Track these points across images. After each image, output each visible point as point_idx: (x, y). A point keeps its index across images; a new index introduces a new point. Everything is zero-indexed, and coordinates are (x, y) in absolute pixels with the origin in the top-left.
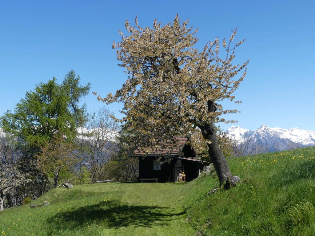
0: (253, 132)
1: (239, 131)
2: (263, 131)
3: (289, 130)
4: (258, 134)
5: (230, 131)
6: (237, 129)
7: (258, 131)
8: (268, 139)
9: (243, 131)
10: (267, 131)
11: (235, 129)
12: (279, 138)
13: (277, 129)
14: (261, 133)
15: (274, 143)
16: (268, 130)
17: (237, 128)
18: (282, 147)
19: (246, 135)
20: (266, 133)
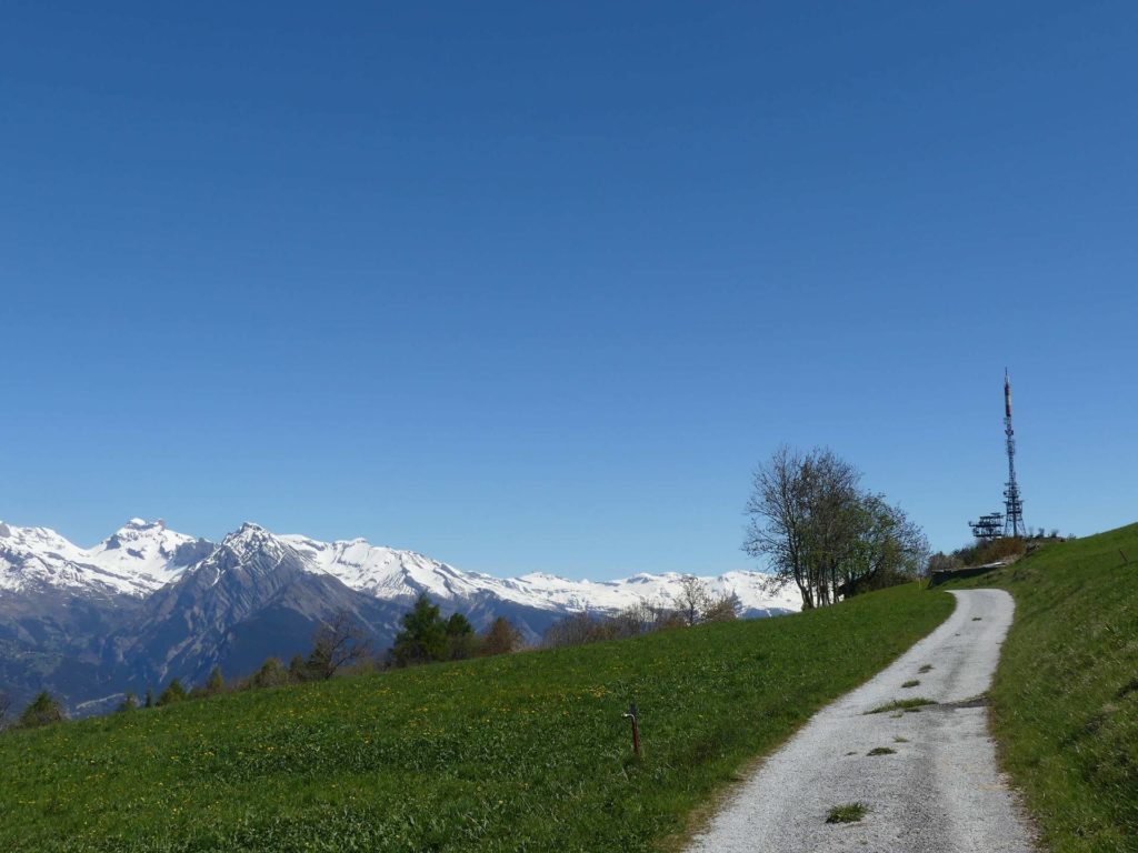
0: (211, 547)
1: (159, 539)
2: (247, 545)
3: (334, 545)
4: (229, 553)
5: (124, 539)
6: (150, 531)
7: (229, 544)
8: (262, 572)
9: (173, 540)
10: (261, 546)
11: (144, 533)
12: (303, 573)
13: (295, 541)
14: (239, 550)
15: (284, 590)
16: (264, 543)
17: (152, 526)
18: (308, 607)
19: (182, 556)
20: (258, 551)
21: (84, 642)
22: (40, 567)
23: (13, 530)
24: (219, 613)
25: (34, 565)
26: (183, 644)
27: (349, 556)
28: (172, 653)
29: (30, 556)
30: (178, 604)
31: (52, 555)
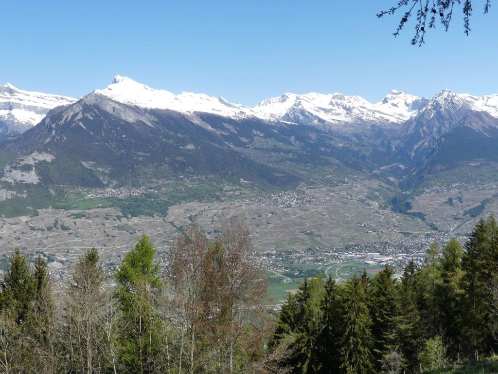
0: (428, 101)
1: (404, 98)
2: (445, 99)
3: (483, 98)
4: (438, 103)
5: (389, 99)
6: (400, 95)
7: (437, 99)
8: (453, 111)
9: (411, 99)
10: (452, 99)
11: (398, 96)
12: (472, 111)
13: (466, 97)
14: (442, 102)
15: (465, 119)
16: (453, 98)
17: (400, 93)
18: (476, 126)
19: (415, 105)
20: (451, 102)
21: (378, 142)
22: (358, 112)
23: (346, 97)
24: (435, 129)
25: (355, 112)
26: (420, 143)
27: (490, 102)
28: (416, 147)
29: (354, 108)
30: (416, 126)
31: (362, 107)
